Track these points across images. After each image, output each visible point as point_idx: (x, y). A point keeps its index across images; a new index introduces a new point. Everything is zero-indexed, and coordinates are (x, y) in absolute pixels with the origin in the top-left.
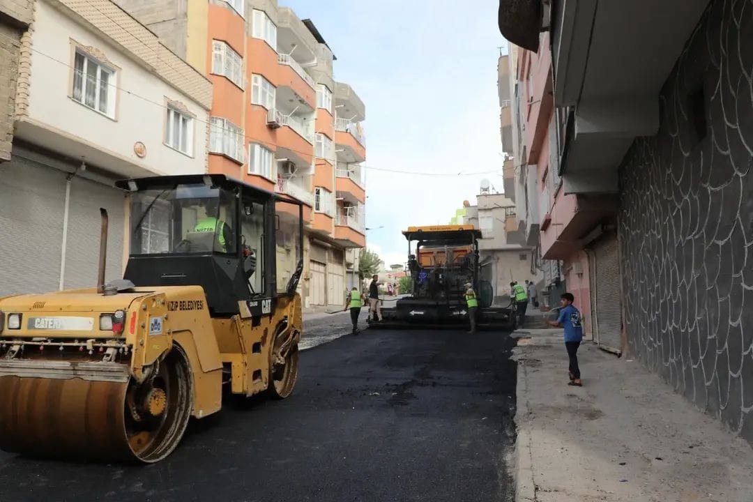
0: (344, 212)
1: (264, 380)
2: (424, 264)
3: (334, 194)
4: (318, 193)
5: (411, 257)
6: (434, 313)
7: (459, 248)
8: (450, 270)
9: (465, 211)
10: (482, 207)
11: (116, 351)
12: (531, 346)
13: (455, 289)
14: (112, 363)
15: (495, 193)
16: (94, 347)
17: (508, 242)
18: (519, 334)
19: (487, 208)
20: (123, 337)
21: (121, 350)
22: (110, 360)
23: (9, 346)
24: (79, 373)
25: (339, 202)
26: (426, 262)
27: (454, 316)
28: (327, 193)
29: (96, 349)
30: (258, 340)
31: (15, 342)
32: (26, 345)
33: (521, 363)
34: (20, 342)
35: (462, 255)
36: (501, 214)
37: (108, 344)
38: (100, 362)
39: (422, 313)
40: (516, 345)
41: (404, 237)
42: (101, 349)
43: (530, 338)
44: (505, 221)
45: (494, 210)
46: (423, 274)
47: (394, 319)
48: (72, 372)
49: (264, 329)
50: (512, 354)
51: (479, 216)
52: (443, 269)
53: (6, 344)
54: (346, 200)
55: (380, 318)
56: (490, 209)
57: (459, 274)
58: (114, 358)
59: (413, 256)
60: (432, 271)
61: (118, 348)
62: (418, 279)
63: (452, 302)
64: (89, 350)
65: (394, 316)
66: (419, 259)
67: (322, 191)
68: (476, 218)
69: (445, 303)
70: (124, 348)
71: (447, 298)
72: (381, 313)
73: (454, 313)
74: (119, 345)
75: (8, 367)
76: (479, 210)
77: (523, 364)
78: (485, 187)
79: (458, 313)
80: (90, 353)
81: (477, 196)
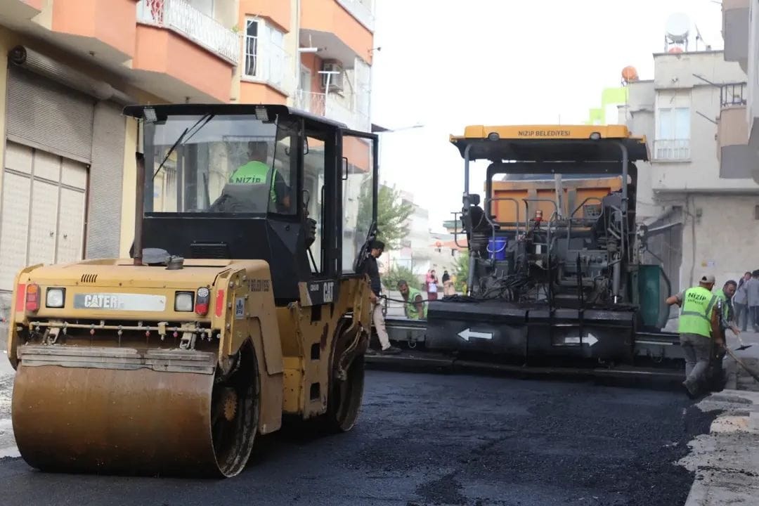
0: (320, 84)
1: (323, 400)
2: (502, 218)
3: (293, 36)
4: (253, 30)
5: (471, 199)
6: (517, 337)
7: (591, 181)
8: (564, 236)
9: (622, 93)
10: (665, 83)
11: (195, 336)
12: (741, 435)
13: (572, 281)
14: (192, 351)
15: (703, 49)
16: (167, 332)
17: (723, 174)
18: (721, 403)
19: (677, 85)
20: (207, 320)
21: (203, 335)
22: (190, 348)
23: (43, 329)
24: (149, 362)
25: (305, 57)
26: (507, 212)
27: (566, 346)
28: (276, 34)
29: (169, 333)
30: (318, 340)
31: (54, 324)
32: (68, 329)
33: (701, 478)
34: (61, 324)
35: (595, 201)
36: (710, 103)
37: (183, 328)
38: (176, 350)
39: (488, 336)
40: (706, 431)
41: (456, 150)
42: (175, 335)
43: (747, 414)
44: (719, 119)
45: (694, 93)
46: (496, 242)
47: (421, 347)
48: (139, 362)
49: (324, 325)
50: (688, 451)
51: (657, 107)
52: (545, 233)
53: (41, 327)
54: (325, 55)
55: (385, 343)
56: (686, 90)
57: (586, 245)
58: (193, 345)
59: (475, 198)
60: (519, 237)
61: (198, 334)
62: (486, 255)
63: (561, 313)
64: (160, 336)
65: (421, 339)
66: (488, 204)
67: (262, 26)
68: (647, 111)
69: (545, 314)
70: (206, 334)
71: (553, 303)
72: (388, 330)
73: (568, 340)
74: (200, 330)
75: (49, 355)
76: (659, 91)
77: (707, 480)
78: (679, 32)
79: (577, 340)
80: (162, 338)
81: (655, 55)
